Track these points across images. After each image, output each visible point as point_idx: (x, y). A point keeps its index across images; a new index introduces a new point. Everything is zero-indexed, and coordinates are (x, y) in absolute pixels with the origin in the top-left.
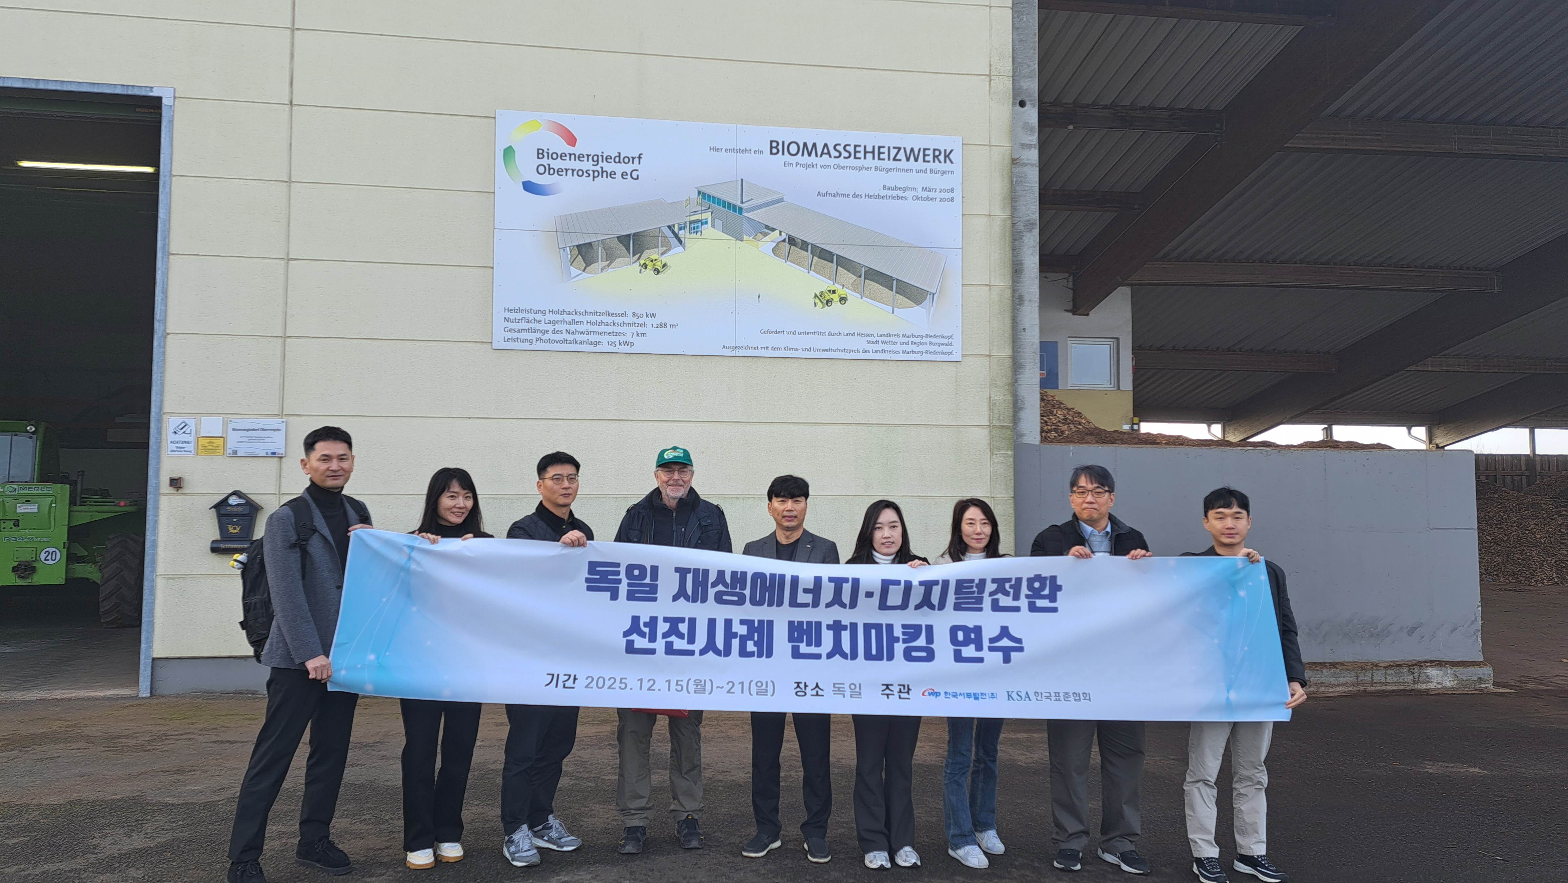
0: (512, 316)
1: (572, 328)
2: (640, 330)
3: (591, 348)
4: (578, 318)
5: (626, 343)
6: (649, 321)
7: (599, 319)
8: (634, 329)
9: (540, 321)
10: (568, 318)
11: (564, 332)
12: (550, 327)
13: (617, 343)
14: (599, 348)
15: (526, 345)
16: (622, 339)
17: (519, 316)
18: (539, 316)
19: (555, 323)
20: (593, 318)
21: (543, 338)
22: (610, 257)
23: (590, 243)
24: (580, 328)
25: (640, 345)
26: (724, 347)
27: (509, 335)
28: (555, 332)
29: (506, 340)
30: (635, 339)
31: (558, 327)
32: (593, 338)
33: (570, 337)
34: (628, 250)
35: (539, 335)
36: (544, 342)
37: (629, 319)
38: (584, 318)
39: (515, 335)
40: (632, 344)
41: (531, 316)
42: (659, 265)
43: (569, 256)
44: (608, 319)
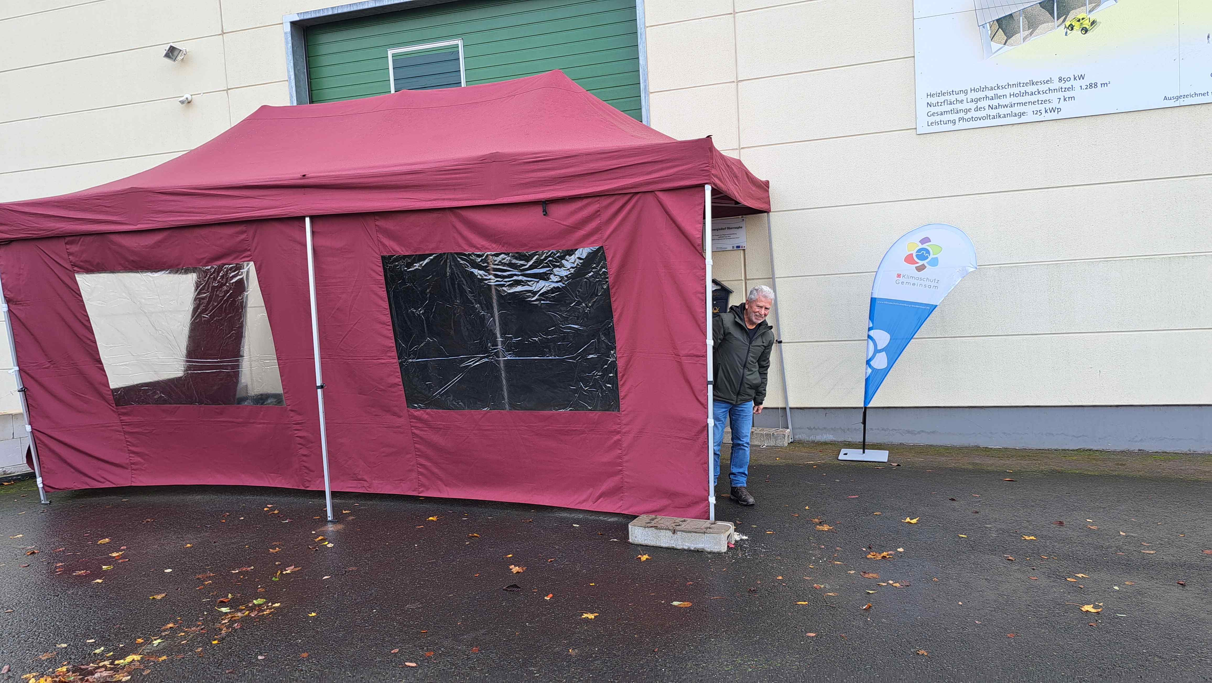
0: (934, 100)
1: (995, 102)
2: (1068, 94)
3: (1016, 120)
4: (1000, 92)
5: (1053, 110)
6: (1077, 84)
7: (1023, 90)
8: (1061, 95)
9: (961, 102)
10: (991, 94)
11: (987, 108)
12: (973, 106)
13: (1043, 111)
14: (1023, 119)
15: (950, 127)
16: (1048, 106)
17: (941, 99)
18: (961, 97)
19: (978, 100)
20: (1016, 90)
21: (966, 117)
22: (1033, 25)
23: (1011, 15)
24: (1003, 102)
25: (1068, 109)
26: (1165, 98)
27: (932, 119)
28: (977, 109)
29: (929, 124)
30: (1063, 105)
31: (980, 104)
32: (1017, 109)
33: (993, 112)
34: (1052, 14)
35: (961, 115)
36: (967, 120)
37: (1056, 85)
38: (1007, 92)
39: (938, 118)
40: (1059, 110)
41: (952, 98)
42: (1086, 24)
43: (989, 32)
44: (1031, 89)
